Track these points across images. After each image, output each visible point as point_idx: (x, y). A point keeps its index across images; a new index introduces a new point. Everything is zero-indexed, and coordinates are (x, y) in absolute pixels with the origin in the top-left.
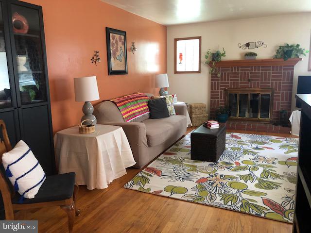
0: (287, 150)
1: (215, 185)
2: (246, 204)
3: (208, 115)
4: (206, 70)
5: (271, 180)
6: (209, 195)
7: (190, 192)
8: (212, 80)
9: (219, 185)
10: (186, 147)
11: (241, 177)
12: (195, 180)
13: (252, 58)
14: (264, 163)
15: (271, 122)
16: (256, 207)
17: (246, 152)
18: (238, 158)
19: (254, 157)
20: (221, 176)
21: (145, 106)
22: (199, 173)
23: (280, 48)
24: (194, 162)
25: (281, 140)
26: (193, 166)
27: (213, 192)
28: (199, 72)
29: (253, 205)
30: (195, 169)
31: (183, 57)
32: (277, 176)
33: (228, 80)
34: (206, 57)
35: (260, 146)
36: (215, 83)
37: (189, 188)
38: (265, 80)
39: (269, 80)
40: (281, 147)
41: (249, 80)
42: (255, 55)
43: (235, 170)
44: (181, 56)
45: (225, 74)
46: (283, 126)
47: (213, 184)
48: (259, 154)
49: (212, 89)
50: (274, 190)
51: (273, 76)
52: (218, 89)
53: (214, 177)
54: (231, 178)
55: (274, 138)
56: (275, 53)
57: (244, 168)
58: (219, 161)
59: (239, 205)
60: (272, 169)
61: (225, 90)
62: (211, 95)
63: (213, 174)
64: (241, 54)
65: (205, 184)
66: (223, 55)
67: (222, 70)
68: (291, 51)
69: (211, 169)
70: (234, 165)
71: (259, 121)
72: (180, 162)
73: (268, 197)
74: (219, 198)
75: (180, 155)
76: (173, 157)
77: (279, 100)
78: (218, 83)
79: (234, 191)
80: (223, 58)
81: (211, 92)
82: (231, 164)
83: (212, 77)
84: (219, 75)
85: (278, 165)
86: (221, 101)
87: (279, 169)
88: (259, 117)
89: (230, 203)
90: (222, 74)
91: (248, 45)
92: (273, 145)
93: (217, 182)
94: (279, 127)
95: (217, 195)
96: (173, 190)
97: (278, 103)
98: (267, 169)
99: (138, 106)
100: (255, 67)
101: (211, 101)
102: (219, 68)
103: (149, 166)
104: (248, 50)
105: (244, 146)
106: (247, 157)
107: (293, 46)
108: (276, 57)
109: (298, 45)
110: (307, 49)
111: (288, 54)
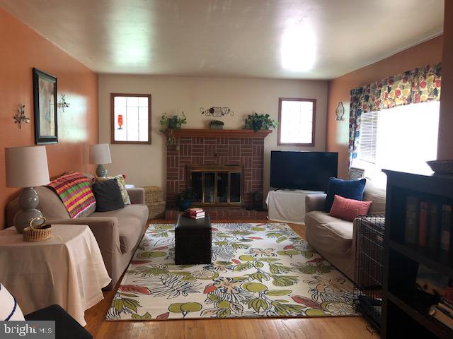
0: (276, 239)
1: (229, 291)
2: (279, 307)
3: (165, 202)
4: (159, 141)
5: (284, 274)
6: (231, 305)
7: (206, 307)
8: (168, 154)
9: (234, 291)
10: (156, 249)
11: (252, 276)
12: (202, 291)
13: (218, 127)
14: (264, 257)
15: (243, 207)
16: (291, 306)
17: (235, 246)
18: (231, 255)
19: (248, 250)
20: (228, 279)
21: (89, 192)
22: (199, 281)
23: (249, 118)
24: (182, 268)
25: (262, 227)
26: (185, 273)
27: (234, 300)
28: (149, 142)
29: (287, 305)
30: (189, 276)
31: (124, 120)
32: (288, 270)
33: (190, 154)
34: (162, 123)
35: (246, 237)
36: (173, 158)
37: (202, 302)
38: (234, 154)
39: (238, 155)
40: (269, 235)
41: (216, 155)
42: (222, 124)
43: (240, 269)
44: (120, 118)
45: (185, 146)
46: (258, 210)
47: (226, 291)
48: (252, 247)
49: (168, 166)
50: (295, 284)
51: (242, 151)
52: (177, 166)
53: (222, 282)
54: (241, 280)
55: (254, 225)
56: (243, 123)
57: (248, 266)
58: (212, 261)
59: (273, 309)
60: (278, 262)
61: (186, 167)
62: (168, 174)
63: (218, 279)
64: (205, 122)
65: (217, 293)
66: (183, 121)
67: (181, 142)
68: (261, 122)
69: (210, 273)
70: (234, 264)
71: (229, 206)
72: (164, 271)
73: (295, 293)
74: (246, 307)
75: (157, 262)
76: (148, 266)
77: (250, 179)
78: (177, 158)
79: (257, 295)
80: (183, 126)
81: (168, 170)
82: (229, 263)
83: (168, 150)
84: (178, 148)
85: (279, 257)
86: (181, 182)
87: (284, 261)
88: (229, 200)
89: (261, 309)
90: (181, 146)
91: (212, 111)
92: (257, 234)
93: (229, 288)
94: (255, 212)
95: (241, 303)
96: (181, 308)
97: (250, 183)
98: (272, 263)
99: (81, 193)
100: (222, 138)
101: (168, 182)
102: (177, 138)
103: (123, 283)
104: (212, 118)
105: (227, 239)
106: (240, 252)
107: (262, 116)
108: (245, 128)
109: (267, 116)
110: (276, 121)
111: (258, 125)
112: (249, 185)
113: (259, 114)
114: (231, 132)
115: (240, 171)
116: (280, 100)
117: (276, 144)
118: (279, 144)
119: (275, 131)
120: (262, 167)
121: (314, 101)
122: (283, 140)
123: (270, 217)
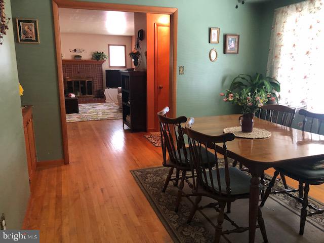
0: (107, 107)
5: (106, 113)
11: (94, 114)
13: (79, 58)
15: (94, 97)
19: (94, 110)
22: (74, 116)
23: (94, 54)
33: (65, 72)
35: (94, 107)
38: (88, 72)
39: (90, 72)
41: (78, 72)
42: (81, 57)
46: (101, 98)
48: (96, 109)
51: (92, 70)
53: (83, 116)
54: (90, 115)
55: (99, 104)
56: (92, 56)
58: (79, 113)
64: (72, 56)
65: (81, 118)
70: (88, 113)
71: (87, 97)
73: (108, 116)
77: (96, 84)
79: (95, 117)
82: (86, 113)
85: (106, 110)
87: (108, 111)
91: (75, 50)
93: (86, 117)
94: (99, 99)
95: (89, 119)
98: (103, 112)
100: (81, 64)
104: (75, 54)
105: (86, 107)
106: (91, 110)
108: (92, 59)
109: (103, 53)
110: (108, 55)
111: (99, 57)
112: (96, 87)
113: (99, 52)
114: (85, 61)
115: (91, 80)
116: (109, 45)
117: (108, 66)
118: (110, 67)
119: (107, 61)
120: (102, 78)
121: (125, 46)
122: (111, 65)
123: (107, 101)
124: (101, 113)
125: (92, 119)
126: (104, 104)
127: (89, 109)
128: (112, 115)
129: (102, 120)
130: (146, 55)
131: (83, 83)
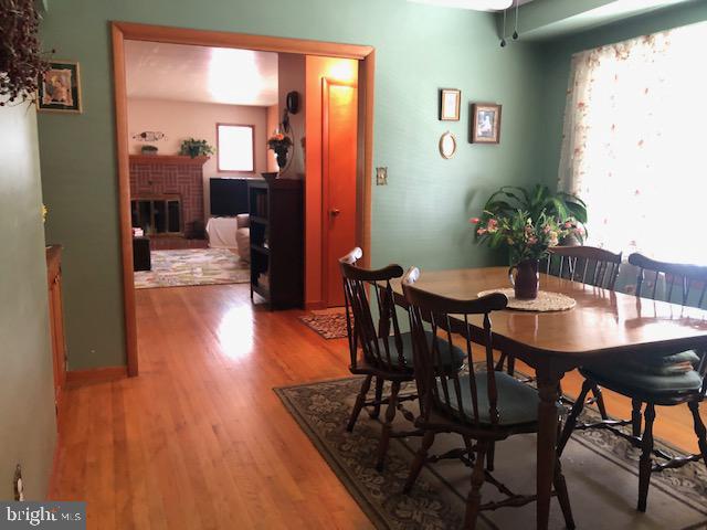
0: (213, 257)
5: (212, 271)
9: (170, 279)
11: (186, 273)
13: (152, 153)
14: (198, 265)
15: (183, 237)
18: (169, 266)
19: (185, 263)
20: (166, 275)
23: (185, 144)
32: (216, 270)
35: (184, 257)
38: (171, 182)
39: (175, 183)
40: (207, 255)
41: (150, 183)
42: (155, 149)
43: (176, 272)
46: (200, 238)
47: (163, 279)
48: (188, 261)
51: (179, 178)
53: (160, 277)
54: (177, 275)
55: (195, 250)
56: (179, 149)
57: (183, 270)
60: (210, 267)
63: (157, 276)
64: (136, 147)
68: (198, 147)
69: (150, 274)
70: (171, 270)
71: (168, 236)
77: (189, 207)
82: (167, 270)
85: (212, 265)
87: (215, 266)
88: (167, 230)
91: (144, 135)
93: (167, 278)
97: (189, 212)
98: (205, 268)
100: (157, 165)
104: (144, 143)
106: (178, 264)
107: (199, 142)
108: (181, 154)
109: (204, 142)
110: (214, 146)
111: (195, 151)
112: (189, 214)
113: (196, 140)
114: (166, 159)
115: (177, 199)
116: (218, 125)
117: (215, 169)
118: (219, 171)
119: (213, 158)
120: (202, 195)
121: (253, 127)
122: (221, 168)
123: (211, 244)
124: (199, 270)
125: (181, 282)
126: (206, 252)
127: (173, 262)
128: (225, 275)
129: (203, 285)
130: (304, 145)
131: (159, 205)
